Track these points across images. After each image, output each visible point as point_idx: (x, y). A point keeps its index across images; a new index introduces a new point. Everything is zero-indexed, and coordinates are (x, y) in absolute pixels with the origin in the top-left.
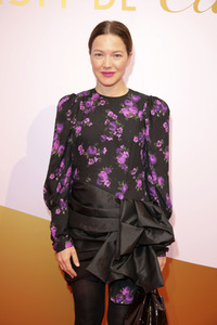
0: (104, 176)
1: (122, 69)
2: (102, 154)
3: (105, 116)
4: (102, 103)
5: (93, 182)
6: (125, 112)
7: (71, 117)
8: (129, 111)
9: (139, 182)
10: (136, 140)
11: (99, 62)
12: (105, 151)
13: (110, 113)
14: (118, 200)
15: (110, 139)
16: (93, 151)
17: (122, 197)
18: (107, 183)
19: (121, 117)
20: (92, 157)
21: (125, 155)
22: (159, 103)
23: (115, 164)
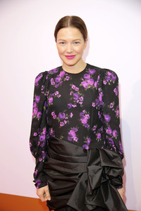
0: (73, 134)
1: (81, 53)
2: (69, 118)
3: (69, 89)
4: (67, 79)
5: (65, 139)
6: (84, 84)
7: (45, 90)
8: (88, 83)
9: (99, 135)
10: (93, 105)
11: (63, 48)
12: (72, 115)
13: (73, 86)
14: (85, 150)
15: (75, 106)
16: (63, 116)
17: (87, 148)
18: (75, 139)
19: (82, 89)
20: (63, 120)
21: (87, 117)
22: (109, 74)
23: (80, 124)
